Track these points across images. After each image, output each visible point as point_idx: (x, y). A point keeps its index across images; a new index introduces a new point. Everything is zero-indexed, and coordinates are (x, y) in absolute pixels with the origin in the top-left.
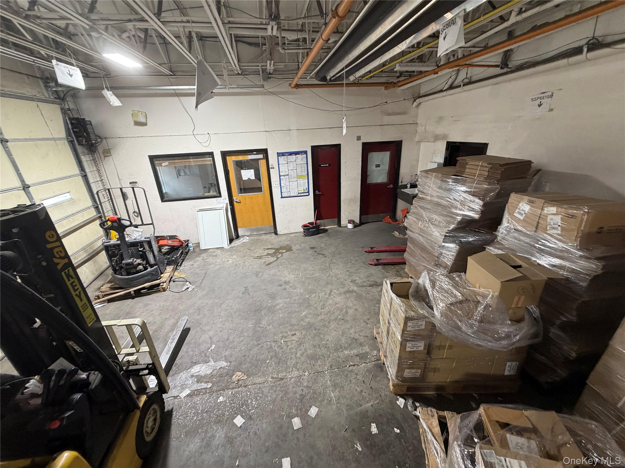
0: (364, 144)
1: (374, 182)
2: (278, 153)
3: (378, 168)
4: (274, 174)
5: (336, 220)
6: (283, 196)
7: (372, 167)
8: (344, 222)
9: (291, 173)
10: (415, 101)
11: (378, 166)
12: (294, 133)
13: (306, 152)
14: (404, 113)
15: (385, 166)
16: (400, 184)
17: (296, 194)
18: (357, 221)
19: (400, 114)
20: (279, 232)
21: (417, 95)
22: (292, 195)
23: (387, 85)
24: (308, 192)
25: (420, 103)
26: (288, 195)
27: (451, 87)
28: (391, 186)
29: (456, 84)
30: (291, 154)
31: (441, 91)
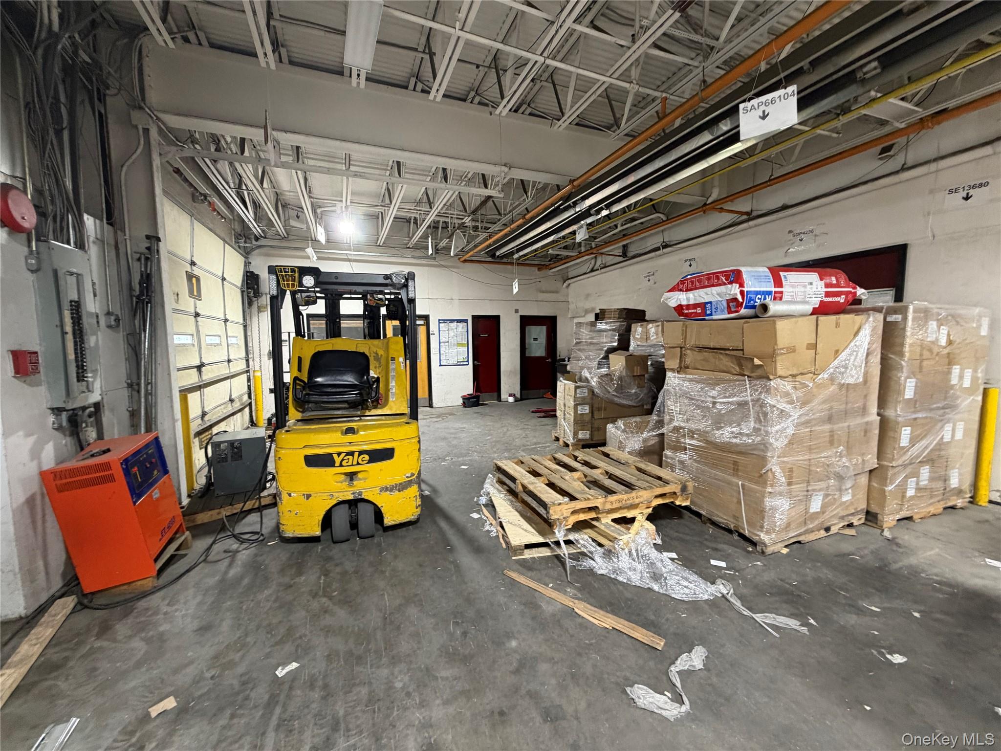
0: (522, 317)
1: (533, 355)
2: (439, 320)
3: (536, 342)
4: (434, 340)
5: (495, 394)
6: (442, 363)
7: (529, 340)
8: (504, 396)
9: (452, 340)
10: (564, 282)
11: (535, 339)
12: (456, 302)
13: (466, 321)
14: (557, 292)
15: (543, 339)
16: (558, 358)
17: (455, 363)
18: (518, 395)
19: (553, 292)
20: (434, 405)
21: (565, 278)
22: (451, 363)
23: (541, 267)
24: (468, 361)
25: (569, 284)
26: (447, 364)
27: (592, 270)
28: (550, 360)
29: (595, 268)
30: (452, 321)
31: (585, 274)
